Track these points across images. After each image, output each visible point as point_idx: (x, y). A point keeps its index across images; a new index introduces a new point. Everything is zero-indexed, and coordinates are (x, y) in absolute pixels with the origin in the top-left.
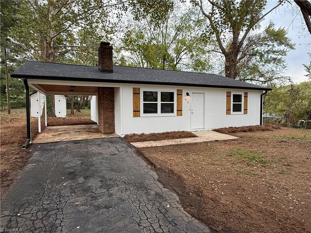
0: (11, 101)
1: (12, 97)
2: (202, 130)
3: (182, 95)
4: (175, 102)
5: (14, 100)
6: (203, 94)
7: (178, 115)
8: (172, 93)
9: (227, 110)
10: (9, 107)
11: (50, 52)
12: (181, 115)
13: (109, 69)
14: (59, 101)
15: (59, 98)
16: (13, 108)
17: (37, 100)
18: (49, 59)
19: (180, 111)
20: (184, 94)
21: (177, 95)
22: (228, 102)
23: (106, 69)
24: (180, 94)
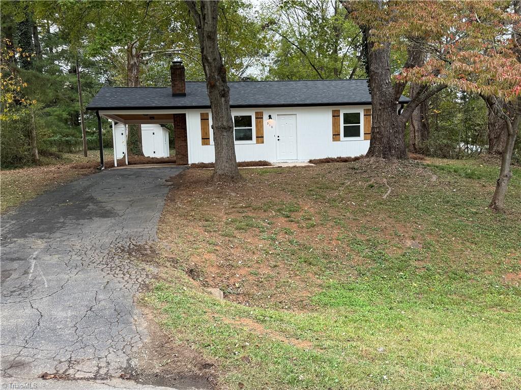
0: (88, 138)
1: (89, 131)
2: (294, 161)
3: (262, 118)
4: (254, 128)
5: (92, 135)
6: (295, 116)
7: (258, 142)
8: (250, 117)
9: (333, 135)
10: (85, 148)
11: (132, 62)
12: (263, 142)
13: (181, 92)
14: (154, 134)
15: (152, 128)
16: (91, 149)
17: (122, 134)
18: (132, 73)
19: (260, 138)
20: (265, 117)
21: (256, 118)
22: (336, 125)
23: (178, 92)
24: (259, 117)
